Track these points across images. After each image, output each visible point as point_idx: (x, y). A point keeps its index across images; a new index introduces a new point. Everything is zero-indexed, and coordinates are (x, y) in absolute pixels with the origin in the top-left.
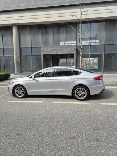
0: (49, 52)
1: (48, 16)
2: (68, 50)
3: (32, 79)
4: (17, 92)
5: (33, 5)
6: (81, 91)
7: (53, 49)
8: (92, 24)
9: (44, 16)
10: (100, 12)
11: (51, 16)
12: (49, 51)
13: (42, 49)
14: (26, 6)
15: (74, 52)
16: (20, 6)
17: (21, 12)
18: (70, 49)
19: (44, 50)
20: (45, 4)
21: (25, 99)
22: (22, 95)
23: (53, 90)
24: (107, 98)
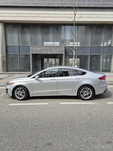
0: (39, 52)
1: (38, 15)
2: (57, 50)
3: (36, 79)
4: (17, 94)
5: (21, 3)
6: (87, 91)
7: (43, 48)
8: (79, 27)
9: (33, 15)
10: (87, 16)
11: (40, 15)
12: (38, 50)
13: (31, 48)
14: (13, 3)
15: (63, 53)
16: (7, 3)
17: (8, 9)
18: (59, 49)
19: (32, 49)
20: (34, 4)
21: (27, 101)
22: (23, 97)
23: (58, 90)
24: (108, 97)
